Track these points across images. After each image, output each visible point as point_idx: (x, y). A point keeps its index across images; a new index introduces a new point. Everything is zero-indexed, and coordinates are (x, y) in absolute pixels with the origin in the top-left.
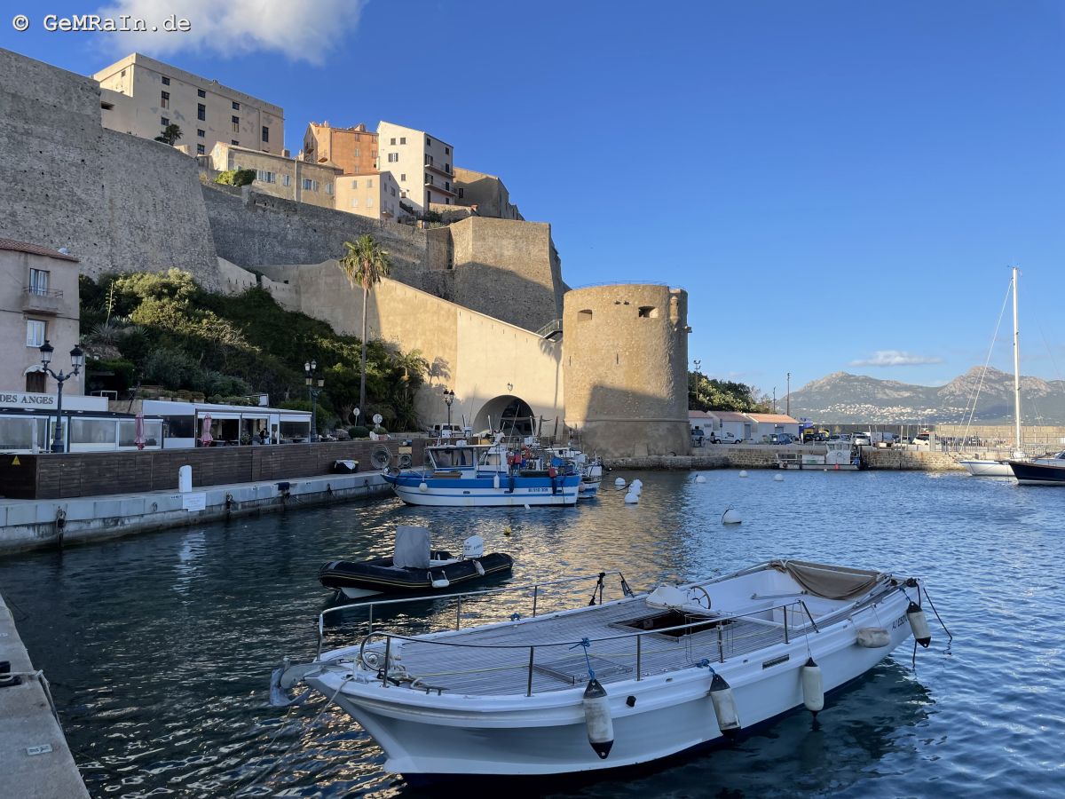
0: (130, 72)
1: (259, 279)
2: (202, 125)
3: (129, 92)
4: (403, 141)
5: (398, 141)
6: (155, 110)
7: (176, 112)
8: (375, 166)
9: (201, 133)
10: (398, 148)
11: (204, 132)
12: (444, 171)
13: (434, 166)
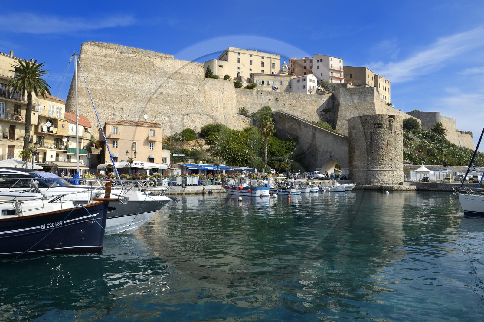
2: (251, 67)
4: (321, 60)
6: (235, 65)
7: (242, 64)
9: (251, 70)
10: (320, 64)
12: (339, 69)
13: (333, 68)
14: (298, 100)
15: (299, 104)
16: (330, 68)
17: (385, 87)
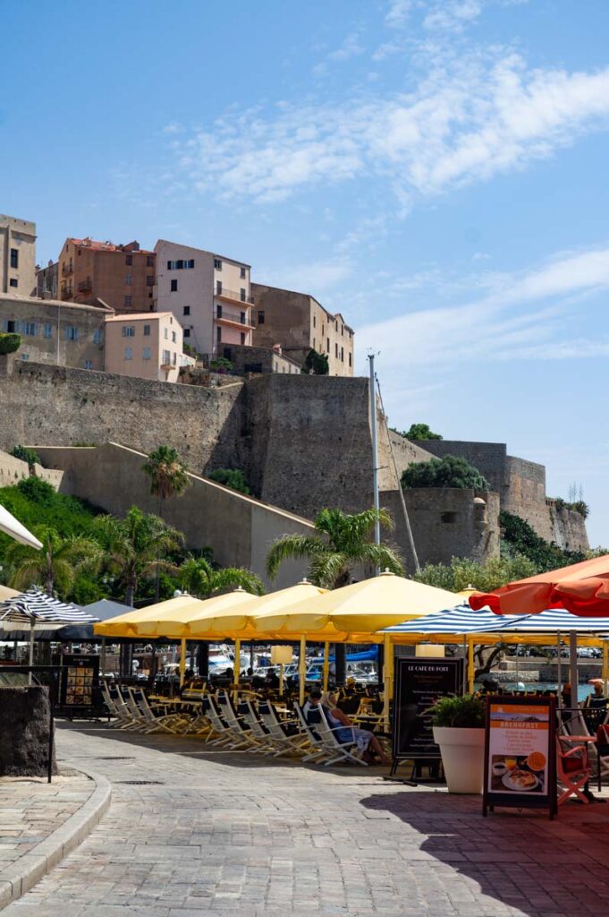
1: (31, 468)
4: (191, 265)
5: (181, 264)
8: (151, 295)
10: (180, 274)
12: (239, 300)
13: (223, 295)
14: (145, 400)
15: (146, 412)
16: (215, 293)
17: (342, 349)
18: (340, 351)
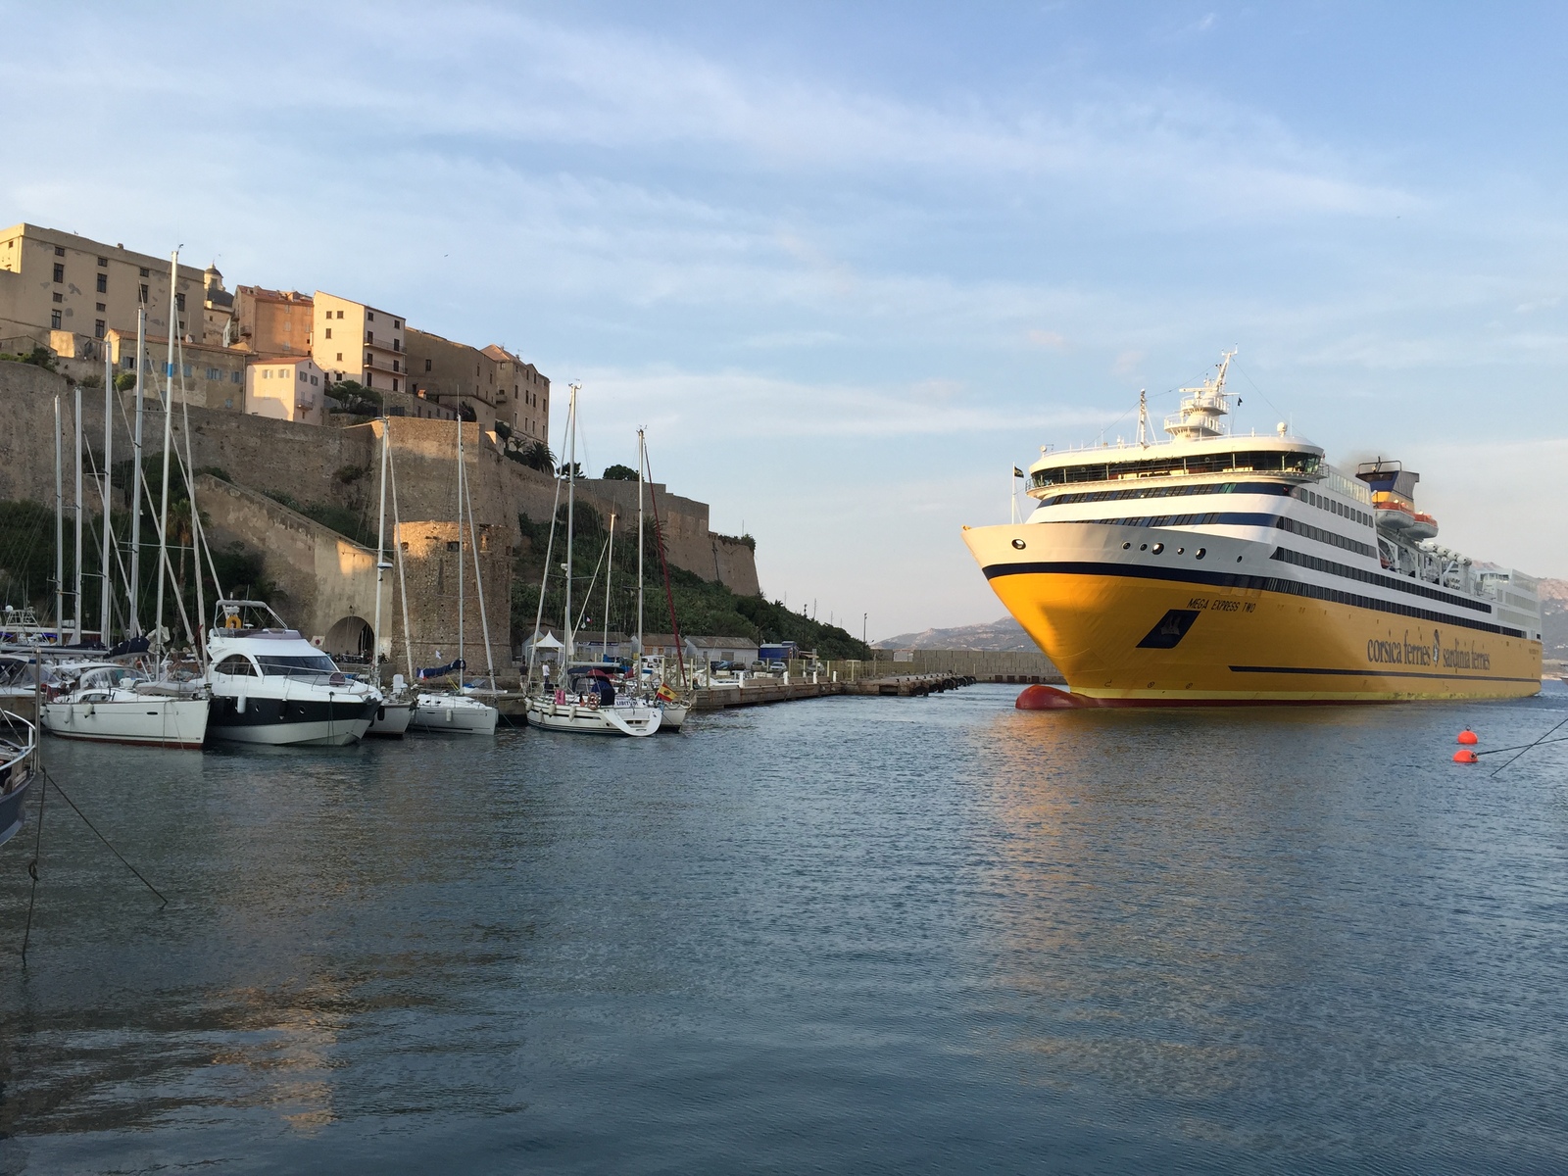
0: (18, 244)
2: (102, 298)
3: (16, 269)
4: (340, 315)
5: (335, 315)
6: (46, 285)
7: (71, 286)
8: (308, 341)
9: (101, 307)
10: (334, 324)
11: (104, 305)
12: (392, 349)
13: (374, 345)
14: (266, 436)
16: (366, 342)
17: (535, 395)
18: (531, 397)
